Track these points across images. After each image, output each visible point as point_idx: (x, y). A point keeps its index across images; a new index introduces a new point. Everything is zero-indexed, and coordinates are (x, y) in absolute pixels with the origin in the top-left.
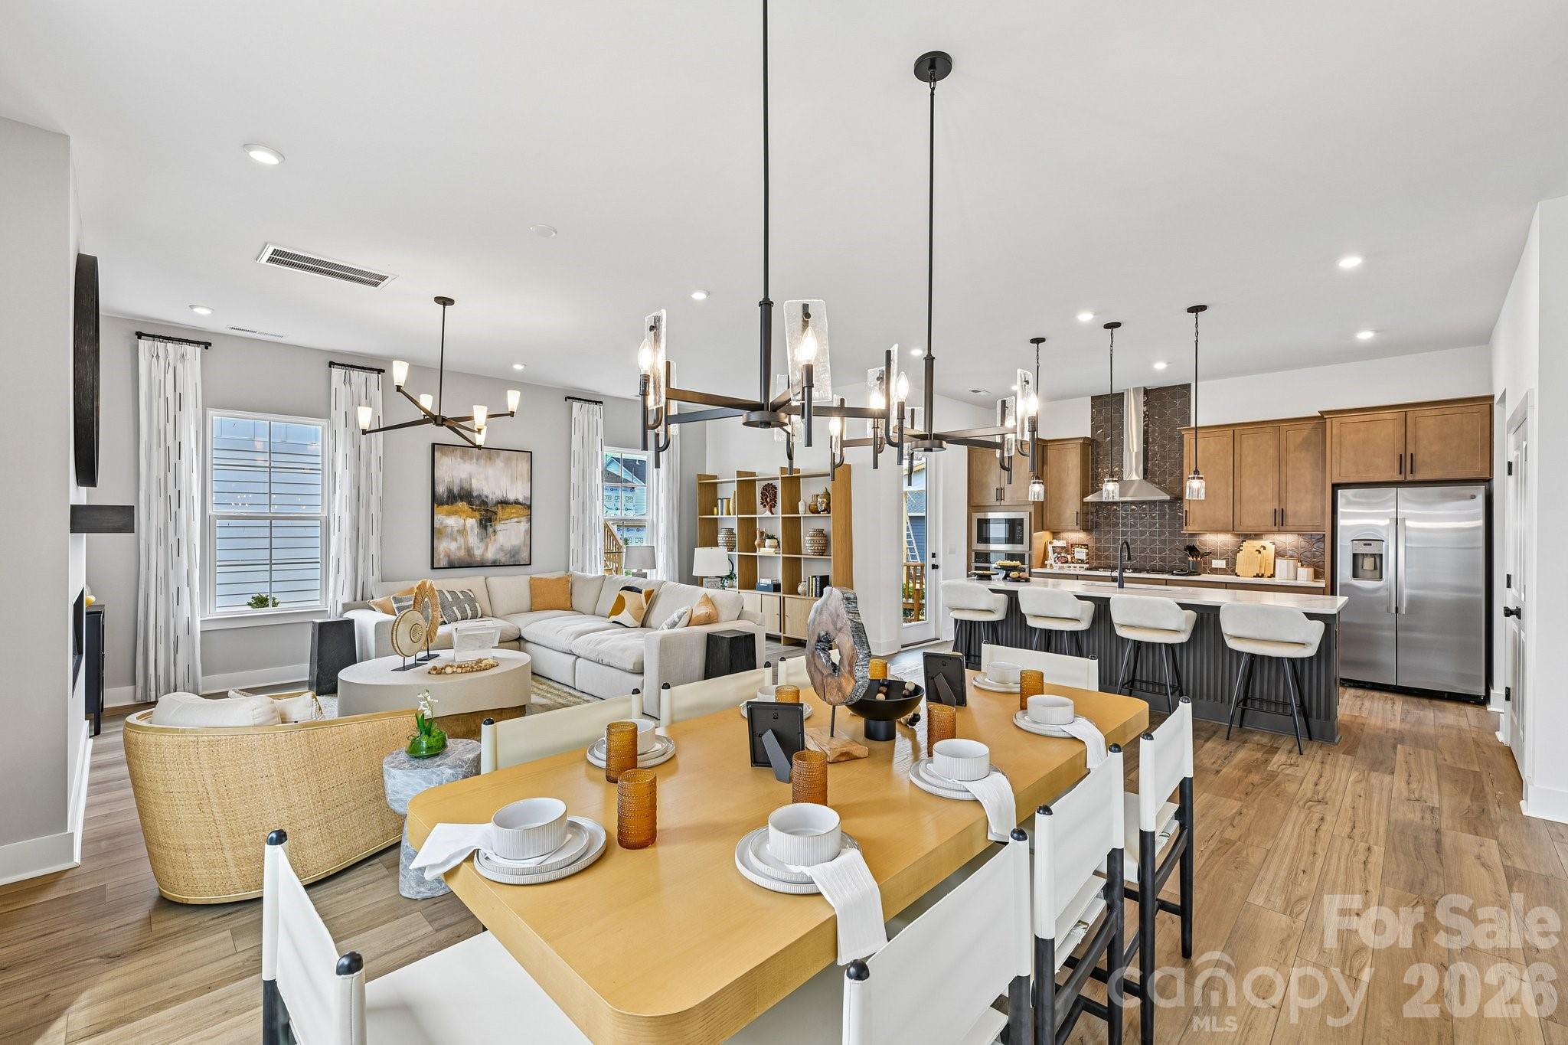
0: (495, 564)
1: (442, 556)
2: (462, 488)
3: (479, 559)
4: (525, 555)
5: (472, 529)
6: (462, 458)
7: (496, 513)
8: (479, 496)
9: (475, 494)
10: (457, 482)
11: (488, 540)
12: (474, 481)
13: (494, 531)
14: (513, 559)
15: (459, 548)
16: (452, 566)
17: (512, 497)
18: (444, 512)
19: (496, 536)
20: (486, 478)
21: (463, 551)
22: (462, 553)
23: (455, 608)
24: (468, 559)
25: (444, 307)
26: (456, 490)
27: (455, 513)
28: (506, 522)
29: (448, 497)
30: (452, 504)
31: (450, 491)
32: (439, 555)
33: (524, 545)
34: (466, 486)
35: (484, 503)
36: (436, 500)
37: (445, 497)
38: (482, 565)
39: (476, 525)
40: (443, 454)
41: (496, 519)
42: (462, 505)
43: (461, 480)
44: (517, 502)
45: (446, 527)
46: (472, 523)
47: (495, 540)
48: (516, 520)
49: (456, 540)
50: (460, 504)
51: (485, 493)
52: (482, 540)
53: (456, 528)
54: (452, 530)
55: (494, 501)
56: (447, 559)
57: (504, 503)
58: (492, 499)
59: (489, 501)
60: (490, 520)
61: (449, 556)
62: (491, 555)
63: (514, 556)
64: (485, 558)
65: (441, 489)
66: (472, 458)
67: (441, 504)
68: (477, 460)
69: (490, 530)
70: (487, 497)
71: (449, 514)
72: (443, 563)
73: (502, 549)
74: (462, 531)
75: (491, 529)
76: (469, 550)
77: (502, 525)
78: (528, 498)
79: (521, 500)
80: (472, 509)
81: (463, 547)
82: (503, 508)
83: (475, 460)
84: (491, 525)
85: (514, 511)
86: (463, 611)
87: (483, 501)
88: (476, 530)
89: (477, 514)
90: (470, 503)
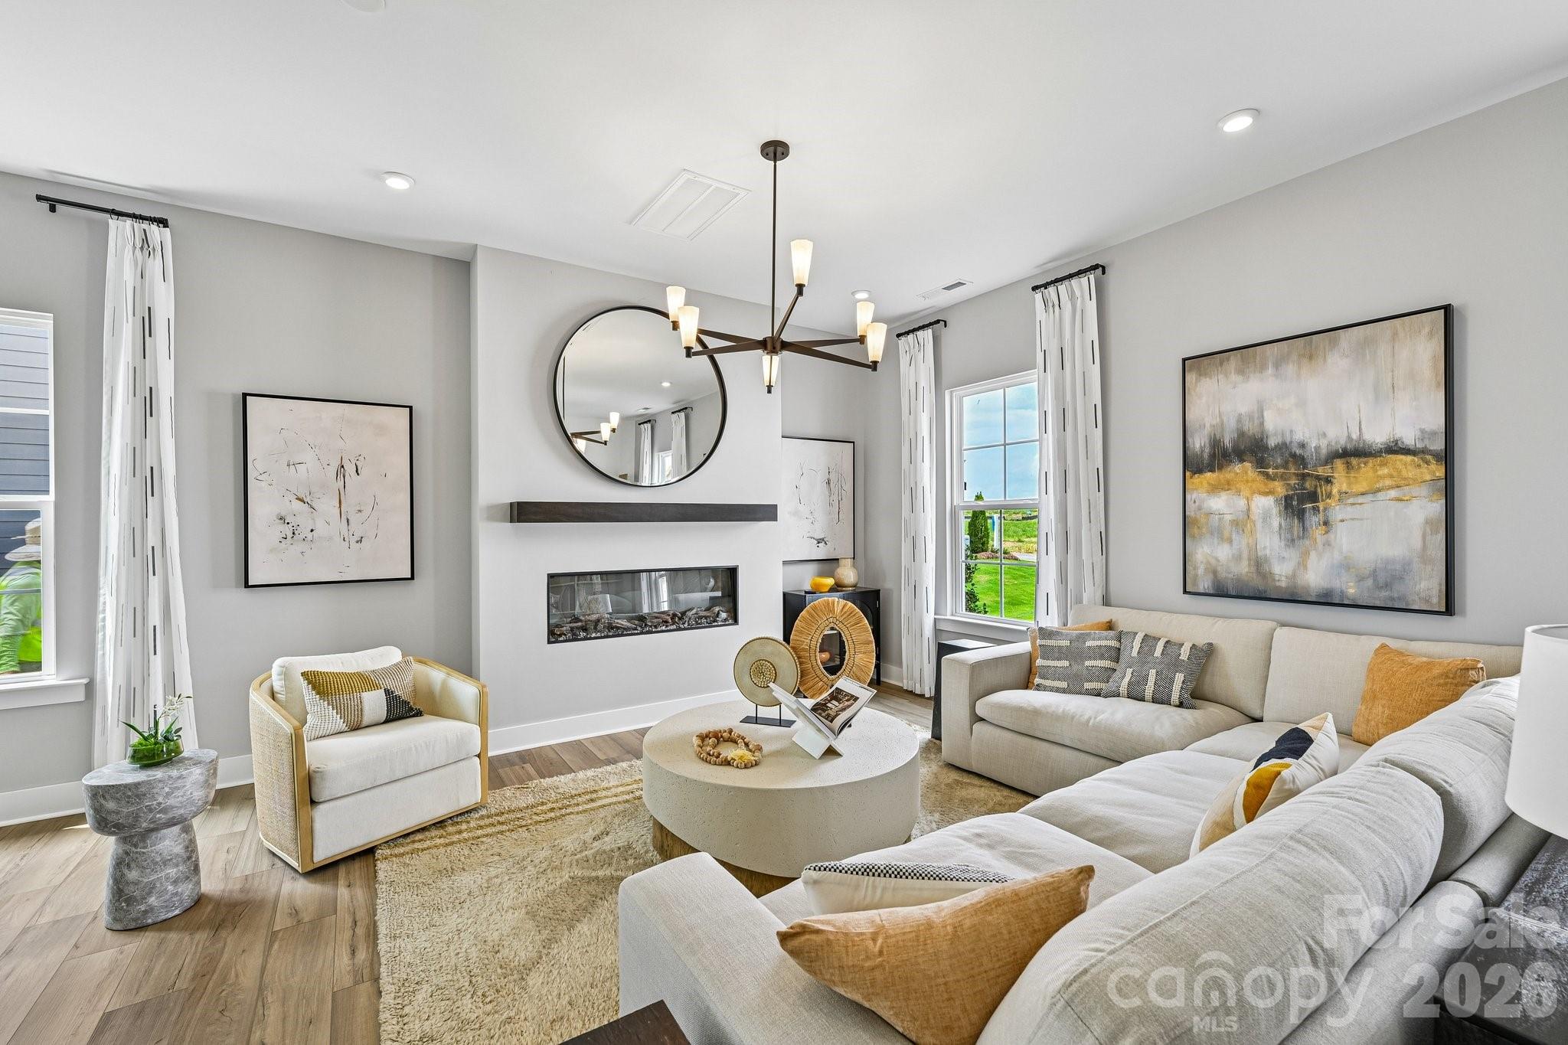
0: (1326, 600)
1: (1201, 571)
2: (1241, 434)
3: (1283, 584)
4: (1428, 585)
5: (1266, 516)
6: (1241, 372)
7: (1328, 481)
8: (1283, 447)
9: (1272, 442)
10: (1231, 424)
11: (1307, 542)
12: (1269, 416)
13: (1326, 523)
14: (1384, 594)
15: (1238, 558)
16: (1220, 592)
17: (1377, 436)
18: (1205, 485)
19: (1331, 536)
20: (1302, 404)
21: (1245, 563)
22: (1243, 569)
23: (1129, 671)
24: (1257, 583)
25: (775, 163)
26: (1227, 441)
27: (1226, 486)
28: (1360, 500)
29: (1213, 456)
30: (1221, 468)
31: (1215, 443)
32: (1195, 568)
33: (1424, 558)
34: (1250, 428)
35: (1300, 460)
36: (1192, 465)
37: (1206, 456)
38: (1292, 598)
39: (1275, 511)
40: (1202, 373)
41: (1329, 496)
42: (1243, 470)
43: (1239, 420)
44: (1395, 449)
45: (1209, 514)
46: (1265, 505)
47: (1327, 544)
48: (1393, 493)
49: (1230, 541)
50: (1238, 468)
51: (1299, 436)
52: (1291, 542)
53: (1228, 517)
54: (1220, 519)
55: (1324, 451)
56: (1210, 577)
57: (1354, 454)
58: (1317, 448)
59: (1309, 453)
60: (1313, 497)
61: (1215, 573)
62: (1315, 577)
63: (1387, 586)
64: (1300, 582)
65: (1199, 443)
66: (1263, 367)
67: (1199, 471)
68: (1277, 366)
69: (1313, 520)
70: (1303, 446)
71: (1215, 489)
72: (1205, 584)
73: (1346, 565)
74: (1243, 523)
75: (1315, 519)
76: (1259, 564)
77: (1349, 509)
78: (1434, 433)
79: (1409, 439)
80: (1267, 475)
81: (1245, 555)
82: (1349, 467)
83: (1270, 371)
84: (1316, 510)
85: (1385, 471)
86: (1139, 681)
87: (1294, 456)
88: (1276, 521)
89: (1280, 488)
90: (1261, 463)
